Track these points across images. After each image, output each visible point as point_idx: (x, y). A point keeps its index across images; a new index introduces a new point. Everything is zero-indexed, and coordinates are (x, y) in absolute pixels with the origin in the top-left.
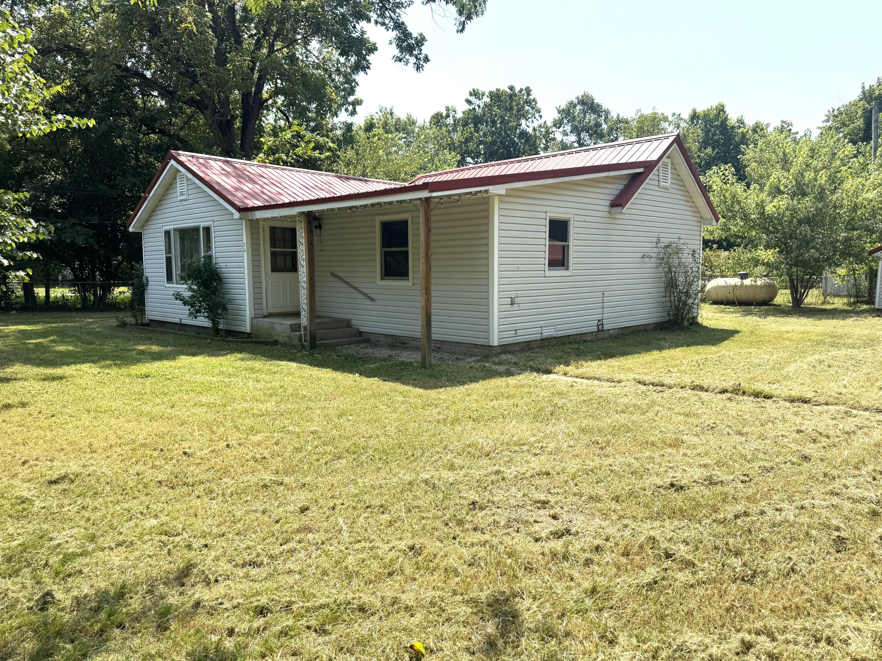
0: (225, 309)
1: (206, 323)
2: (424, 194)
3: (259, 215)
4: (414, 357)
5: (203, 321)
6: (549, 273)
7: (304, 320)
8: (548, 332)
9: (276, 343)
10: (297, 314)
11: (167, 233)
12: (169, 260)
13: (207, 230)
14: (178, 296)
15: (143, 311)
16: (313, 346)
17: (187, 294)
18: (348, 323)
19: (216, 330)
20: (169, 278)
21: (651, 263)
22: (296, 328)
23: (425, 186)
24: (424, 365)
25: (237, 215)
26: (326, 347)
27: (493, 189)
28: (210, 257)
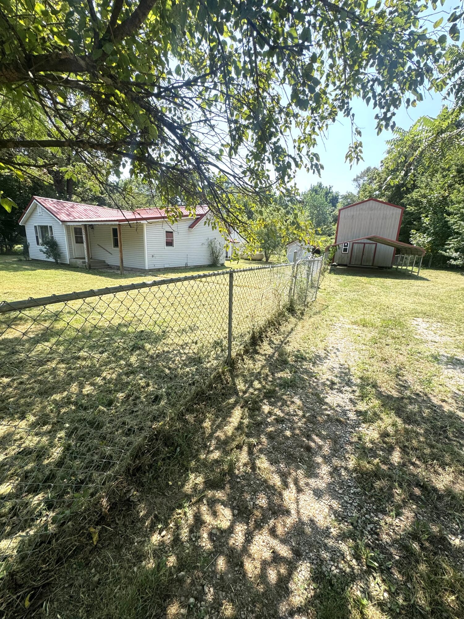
0: (59, 255)
1: (53, 260)
2: (117, 223)
3: (69, 224)
4: (119, 272)
5: (51, 259)
6: (166, 248)
7: (86, 260)
8: (166, 266)
9: (78, 267)
10: (84, 258)
11: (35, 227)
12: (37, 237)
13: (51, 227)
14: (41, 250)
15: (28, 256)
16: (90, 268)
17: (45, 250)
18: (104, 262)
19: (57, 263)
20: (38, 244)
21: (205, 246)
22: (84, 263)
23: (117, 221)
24: (121, 274)
25: (61, 223)
26: (95, 269)
27: (142, 222)
28: (53, 237)
